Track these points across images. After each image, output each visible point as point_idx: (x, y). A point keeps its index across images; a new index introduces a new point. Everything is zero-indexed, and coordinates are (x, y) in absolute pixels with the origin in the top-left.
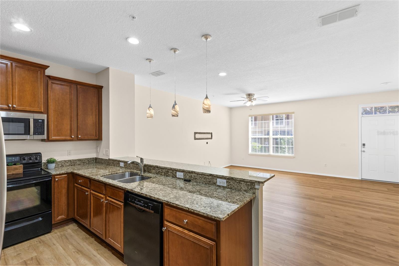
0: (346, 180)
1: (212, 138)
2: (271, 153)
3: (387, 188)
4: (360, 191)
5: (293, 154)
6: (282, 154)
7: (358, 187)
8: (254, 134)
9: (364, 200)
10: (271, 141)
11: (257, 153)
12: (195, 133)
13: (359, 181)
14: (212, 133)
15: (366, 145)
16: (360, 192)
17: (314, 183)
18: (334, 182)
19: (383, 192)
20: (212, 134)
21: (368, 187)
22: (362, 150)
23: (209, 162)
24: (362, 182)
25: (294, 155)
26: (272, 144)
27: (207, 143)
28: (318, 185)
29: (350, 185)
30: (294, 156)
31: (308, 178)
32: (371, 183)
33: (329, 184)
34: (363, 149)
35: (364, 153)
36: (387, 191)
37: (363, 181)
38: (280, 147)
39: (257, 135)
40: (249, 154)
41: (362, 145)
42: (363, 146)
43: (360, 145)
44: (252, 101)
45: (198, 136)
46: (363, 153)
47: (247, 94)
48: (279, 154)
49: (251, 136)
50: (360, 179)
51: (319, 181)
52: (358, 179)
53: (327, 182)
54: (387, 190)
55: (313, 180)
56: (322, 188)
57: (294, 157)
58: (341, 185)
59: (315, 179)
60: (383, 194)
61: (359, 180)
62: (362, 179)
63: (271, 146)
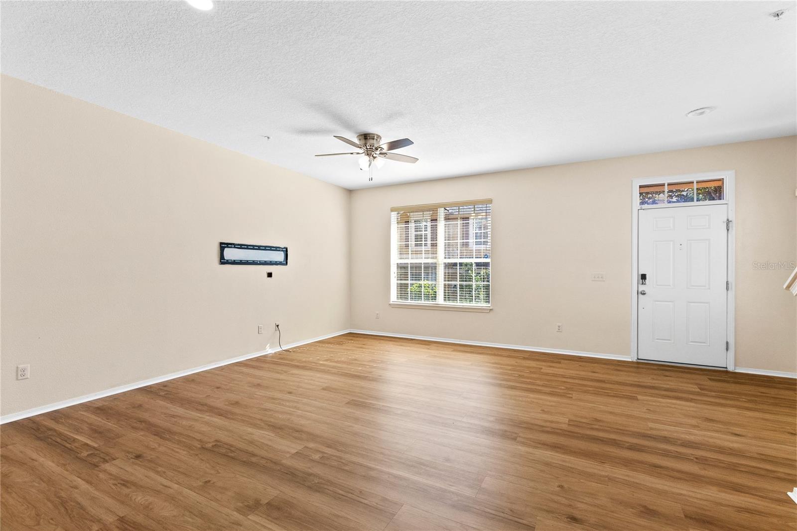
0: (605, 364)
1: (287, 262)
2: (440, 300)
3: (697, 384)
4: (639, 397)
5: (489, 302)
6: (466, 304)
7: (631, 385)
8: (405, 256)
9: (651, 429)
10: (441, 272)
11: (409, 301)
12: (223, 246)
13: (632, 367)
14: (287, 249)
15: (647, 277)
16: (637, 400)
17: (528, 378)
18: (578, 372)
19: (691, 396)
20: (286, 251)
21: (654, 381)
22: (640, 290)
23: (278, 326)
24: (638, 368)
25: (489, 305)
26: (443, 278)
27: (270, 275)
28: (538, 382)
29: (614, 378)
30: (491, 308)
31: (518, 361)
32: (658, 369)
33: (563, 376)
34: (642, 288)
35: (645, 295)
36: (698, 394)
37: (642, 366)
38: (460, 286)
39: (410, 257)
40: (390, 304)
41: (640, 277)
42: (641, 280)
43: (635, 278)
44: (375, 155)
45: (229, 254)
46: (640, 296)
47: (362, 135)
48: (458, 304)
49: (395, 259)
50: (635, 360)
51: (542, 371)
52: (631, 360)
53: (561, 371)
54: (699, 390)
55: (528, 367)
56: (545, 393)
57: (491, 310)
58: (592, 380)
59: (533, 364)
60: (692, 404)
61: (632, 362)
62: (638, 359)
63: (440, 283)
